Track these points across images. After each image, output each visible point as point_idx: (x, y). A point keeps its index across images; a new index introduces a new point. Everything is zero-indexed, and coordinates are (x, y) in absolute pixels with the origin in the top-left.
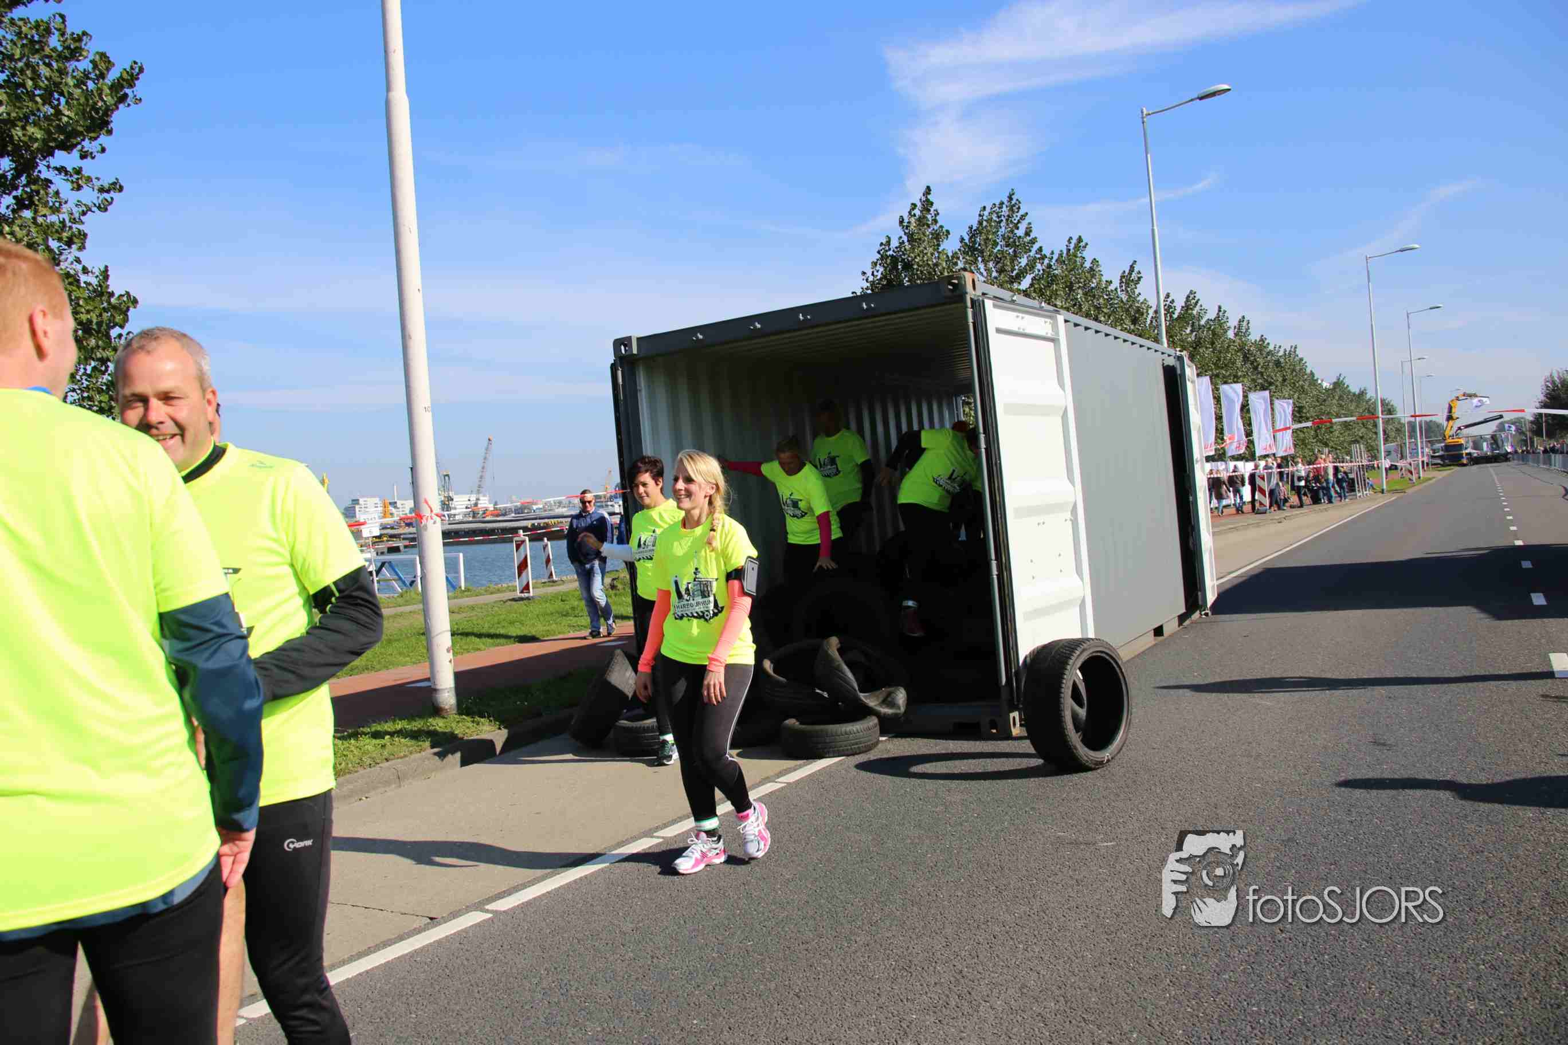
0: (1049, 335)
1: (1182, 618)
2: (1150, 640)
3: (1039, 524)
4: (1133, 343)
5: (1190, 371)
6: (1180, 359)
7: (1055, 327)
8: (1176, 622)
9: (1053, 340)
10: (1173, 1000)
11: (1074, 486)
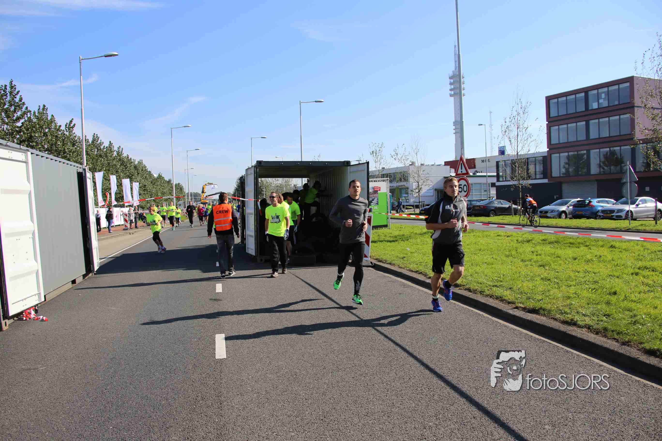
0: (24, 160)
1: (84, 276)
2: (70, 285)
3: (17, 240)
4: (64, 163)
5: (89, 175)
6: (84, 170)
7: (27, 157)
8: (82, 277)
9: (26, 162)
10: (63, 419)
11: (33, 223)
